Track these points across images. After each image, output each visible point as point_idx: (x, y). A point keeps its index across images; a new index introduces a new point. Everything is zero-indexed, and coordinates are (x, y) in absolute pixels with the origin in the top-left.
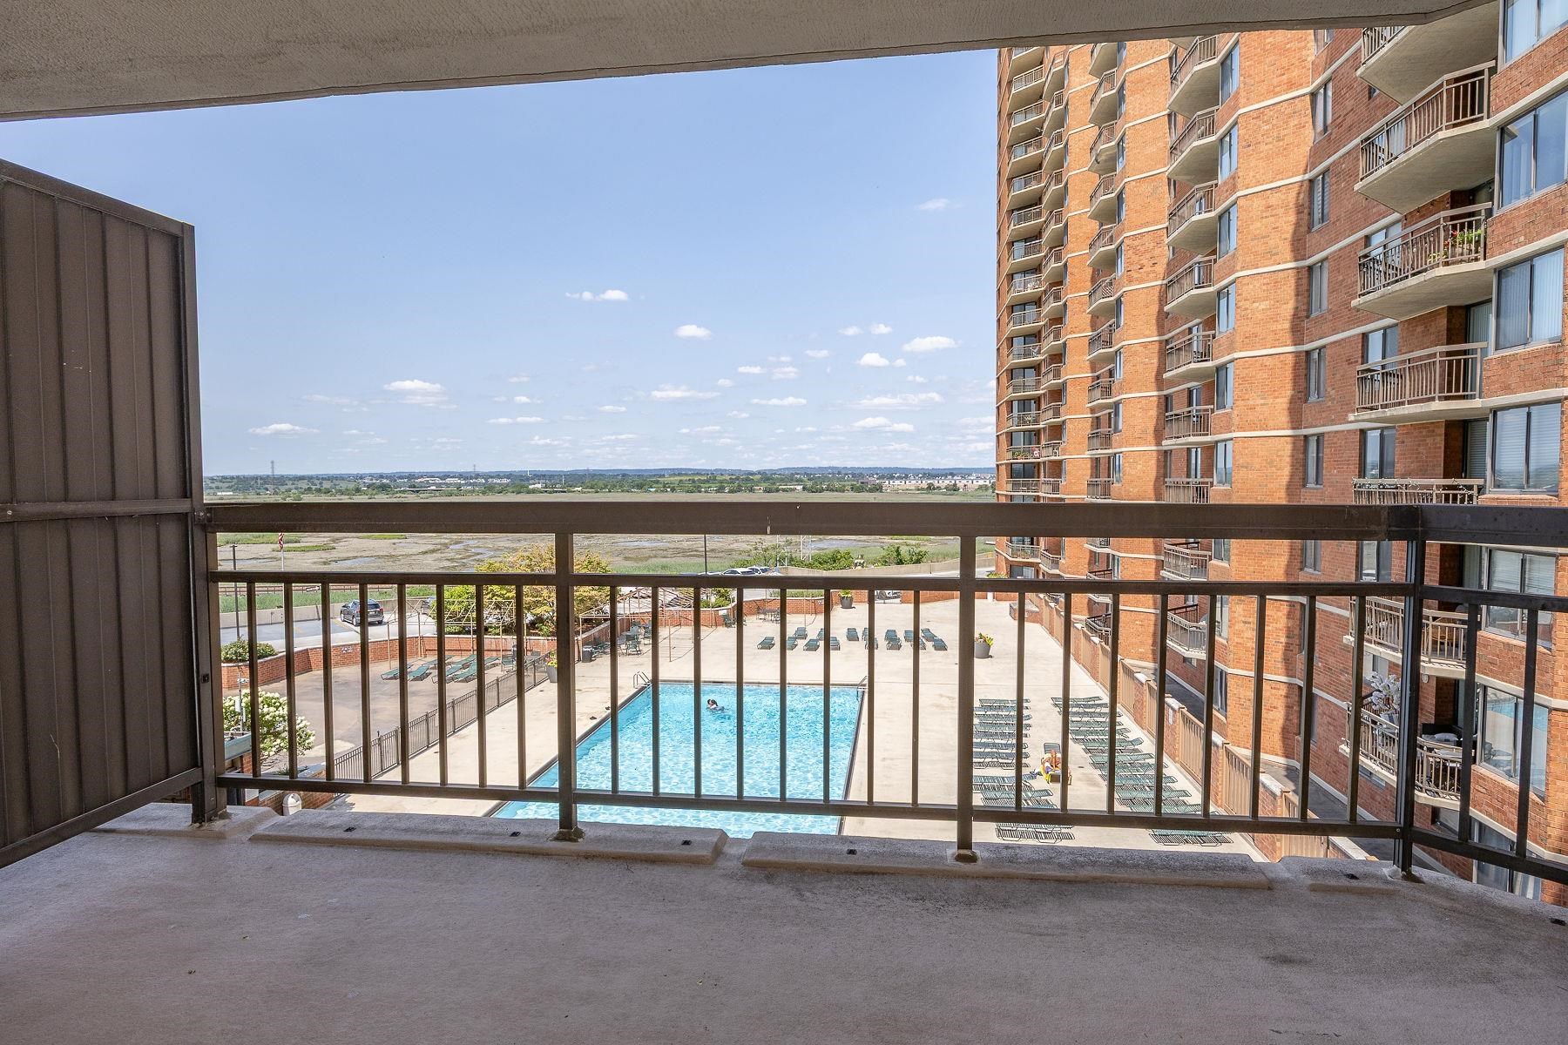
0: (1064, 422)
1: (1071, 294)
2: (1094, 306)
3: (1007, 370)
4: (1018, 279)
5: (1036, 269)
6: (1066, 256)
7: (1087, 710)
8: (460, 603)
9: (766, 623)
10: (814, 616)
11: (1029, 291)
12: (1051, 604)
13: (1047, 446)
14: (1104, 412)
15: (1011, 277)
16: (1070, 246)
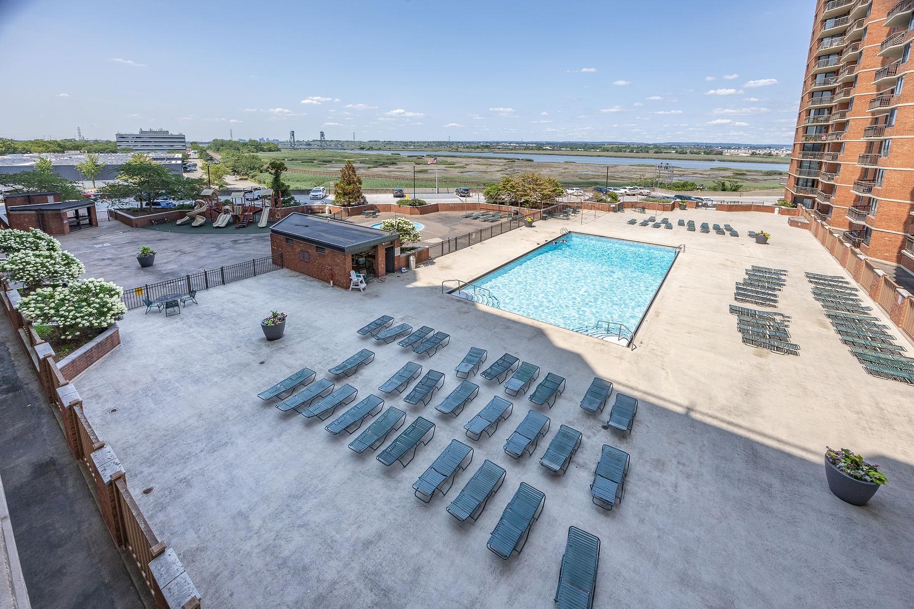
0: (848, 121)
1: (867, 45)
2: (883, 51)
3: (809, 93)
4: (826, 41)
5: (843, 33)
6: (867, 23)
7: (830, 283)
8: (494, 192)
9: (635, 213)
10: (662, 212)
11: (834, 47)
12: (818, 220)
13: (833, 134)
14: (883, 115)
15: (821, 40)
16: (871, 16)
